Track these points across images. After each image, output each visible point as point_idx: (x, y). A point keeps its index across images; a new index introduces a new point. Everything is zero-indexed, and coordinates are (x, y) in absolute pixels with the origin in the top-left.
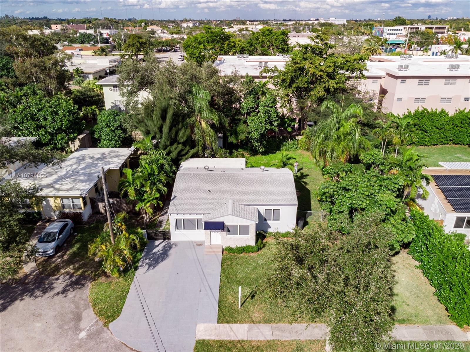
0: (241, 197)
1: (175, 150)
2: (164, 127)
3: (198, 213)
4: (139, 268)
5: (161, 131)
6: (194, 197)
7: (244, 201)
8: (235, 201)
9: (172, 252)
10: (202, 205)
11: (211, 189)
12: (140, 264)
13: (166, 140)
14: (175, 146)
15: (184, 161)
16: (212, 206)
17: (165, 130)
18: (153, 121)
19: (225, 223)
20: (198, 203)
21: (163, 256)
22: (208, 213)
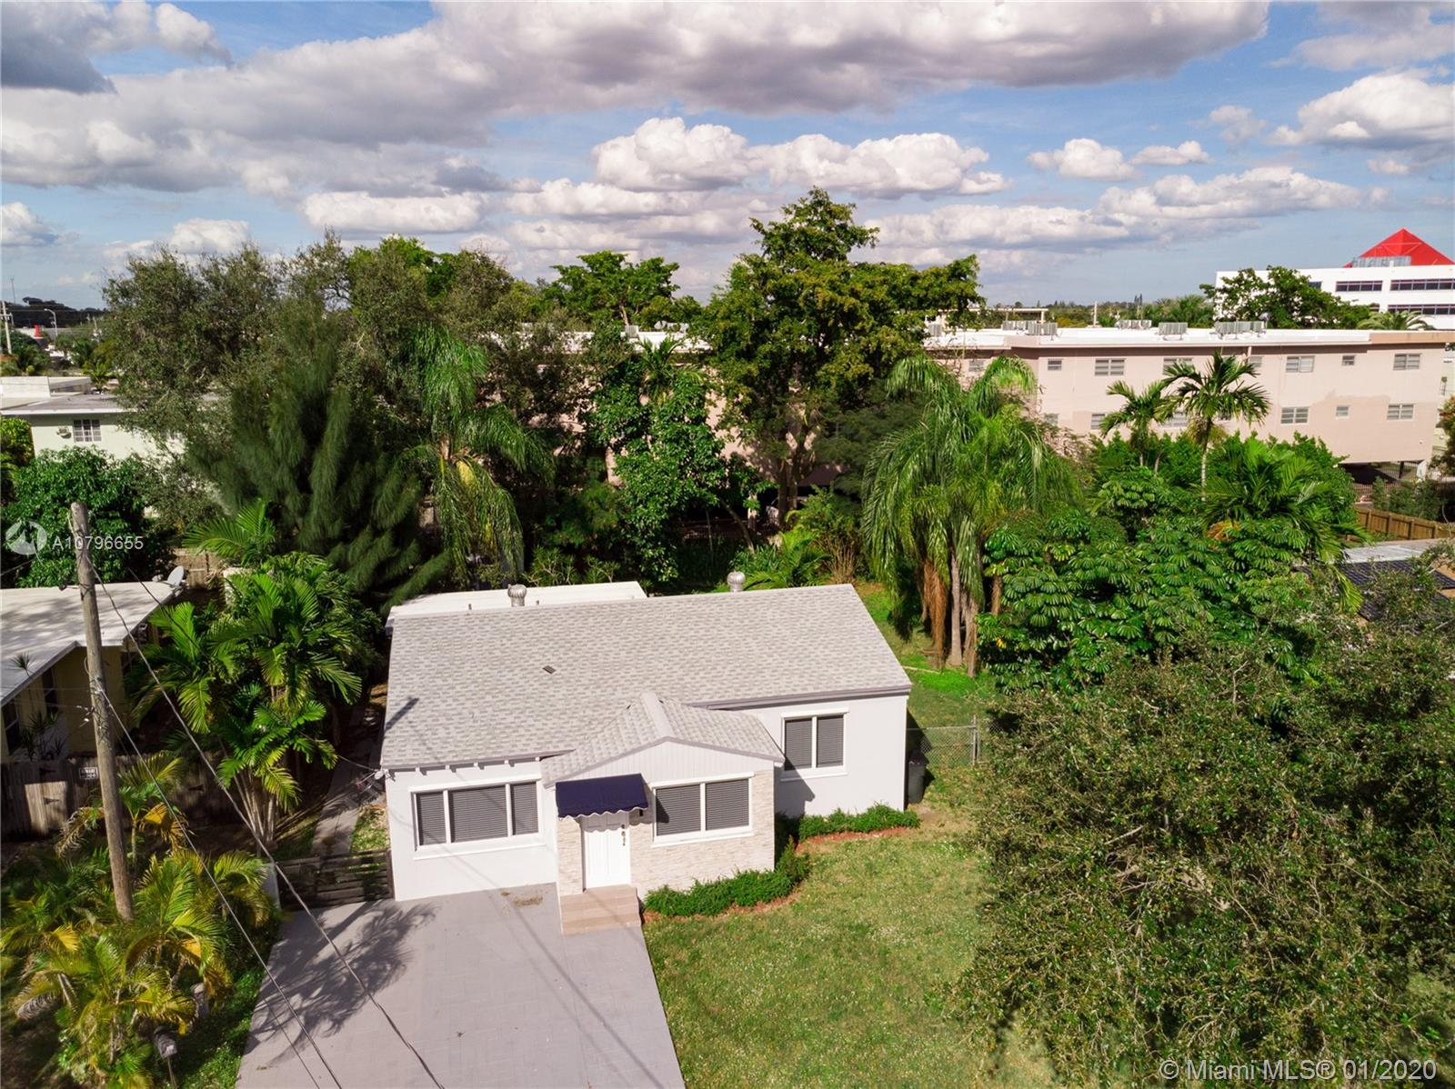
0: (687, 679)
1: (366, 555)
2: (317, 462)
3: (517, 752)
4: (261, 1037)
5: (304, 486)
6: (488, 698)
7: (703, 690)
8: (666, 693)
9: (413, 942)
10: (531, 721)
11: (552, 661)
12: (259, 1020)
13: (325, 519)
14: (362, 539)
15: (400, 604)
16: (575, 722)
17: (323, 475)
18: (269, 444)
19: (646, 779)
20: (510, 719)
21: (373, 966)
22: (562, 747)
